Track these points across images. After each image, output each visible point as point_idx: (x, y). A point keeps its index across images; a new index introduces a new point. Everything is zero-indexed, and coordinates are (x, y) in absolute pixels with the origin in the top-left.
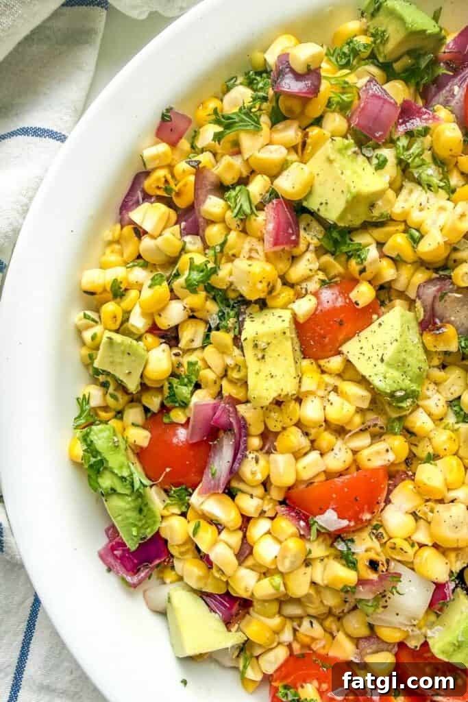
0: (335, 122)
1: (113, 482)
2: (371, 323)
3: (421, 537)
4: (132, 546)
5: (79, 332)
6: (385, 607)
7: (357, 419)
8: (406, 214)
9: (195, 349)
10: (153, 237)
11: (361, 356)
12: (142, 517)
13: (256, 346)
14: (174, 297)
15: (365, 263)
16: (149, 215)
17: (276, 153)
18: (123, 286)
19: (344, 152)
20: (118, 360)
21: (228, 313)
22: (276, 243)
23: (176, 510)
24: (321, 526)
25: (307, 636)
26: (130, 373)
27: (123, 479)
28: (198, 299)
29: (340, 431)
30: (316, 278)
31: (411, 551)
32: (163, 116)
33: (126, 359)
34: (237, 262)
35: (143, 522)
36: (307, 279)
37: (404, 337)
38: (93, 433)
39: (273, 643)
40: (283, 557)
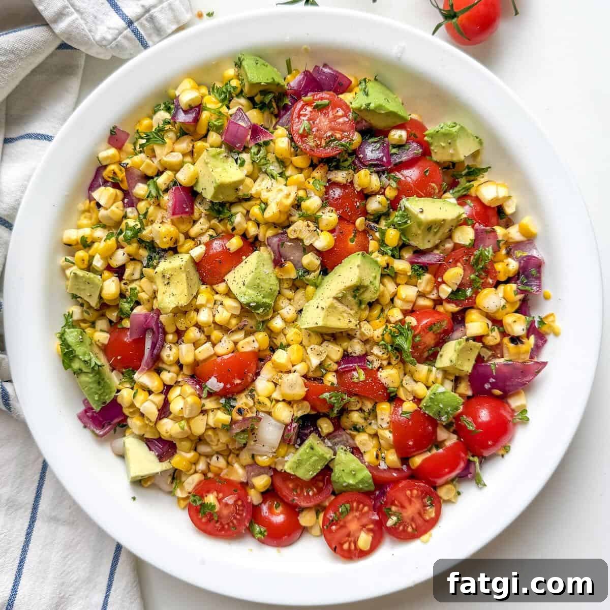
0: (214, 137)
1: (80, 365)
2: (242, 261)
3: (276, 395)
4: (97, 408)
5: (63, 270)
6: (256, 441)
7: (234, 322)
8: (259, 194)
9: (136, 280)
10: (106, 209)
11: (234, 282)
12: (100, 387)
13: (164, 276)
14: (119, 246)
15: (234, 225)
16: (104, 194)
17: (176, 158)
18: (89, 241)
19: (217, 156)
20: (83, 287)
21: (155, 257)
22: (174, 214)
23: (128, 386)
24: (210, 389)
25: (215, 467)
26: (90, 295)
27: (85, 362)
28: (132, 248)
29: (225, 329)
30: (207, 234)
31: (271, 405)
32: (111, 131)
33: (88, 286)
34: (154, 225)
35: (102, 390)
36: (201, 234)
37: (258, 270)
38: (66, 333)
39: (190, 470)
40: (186, 407)
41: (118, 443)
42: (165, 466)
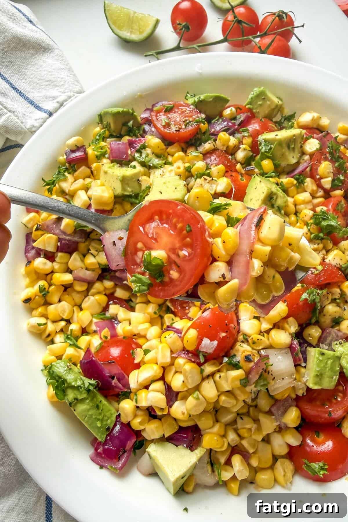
1: (75, 394)
3: (265, 326)
4: (102, 438)
6: (274, 378)
12: (100, 411)
19: (112, 167)
24: (204, 352)
27: (79, 388)
31: (264, 339)
35: (102, 415)
38: (53, 367)
39: (224, 445)
40: (187, 379)
41: (144, 461)
42: (199, 453)
